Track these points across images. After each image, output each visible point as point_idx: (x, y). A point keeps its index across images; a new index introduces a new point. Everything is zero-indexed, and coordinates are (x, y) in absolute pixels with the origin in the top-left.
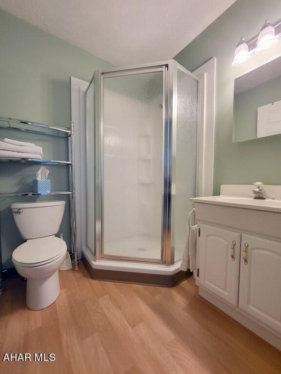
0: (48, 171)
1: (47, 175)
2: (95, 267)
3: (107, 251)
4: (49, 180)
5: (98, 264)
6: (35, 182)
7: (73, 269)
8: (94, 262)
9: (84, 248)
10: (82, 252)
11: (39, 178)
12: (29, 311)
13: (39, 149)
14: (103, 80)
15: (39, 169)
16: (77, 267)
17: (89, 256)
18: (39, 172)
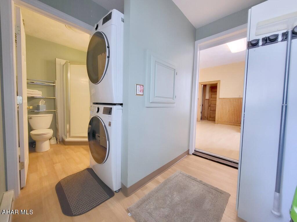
0: (45, 101)
1: (44, 103)
2: (66, 141)
3: (72, 134)
4: (45, 105)
5: (68, 139)
6: (38, 106)
7: (57, 143)
8: (66, 139)
9: (63, 136)
10: (62, 138)
11: (40, 104)
12: (36, 153)
13: (40, 93)
14: (70, 65)
15: (40, 101)
16: (59, 143)
17: (64, 137)
18: (40, 102)
